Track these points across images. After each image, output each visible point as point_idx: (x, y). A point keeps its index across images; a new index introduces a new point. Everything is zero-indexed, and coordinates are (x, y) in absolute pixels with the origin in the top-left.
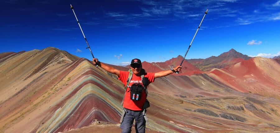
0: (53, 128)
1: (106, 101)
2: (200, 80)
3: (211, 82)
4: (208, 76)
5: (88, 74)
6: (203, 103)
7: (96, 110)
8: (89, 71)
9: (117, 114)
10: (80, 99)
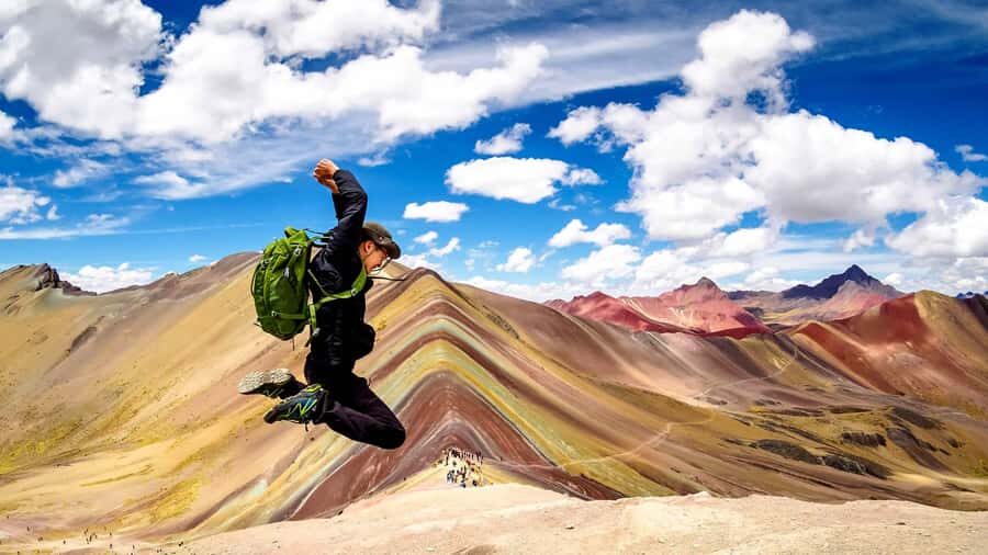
0: (336, 455)
1: (487, 397)
2: (768, 353)
3: (800, 359)
4: (791, 341)
5: (434, 314)
6: (774, 424)
7: (458, 421)
8: (438, 305)
9: (521, 439)
10: (410, 382)
